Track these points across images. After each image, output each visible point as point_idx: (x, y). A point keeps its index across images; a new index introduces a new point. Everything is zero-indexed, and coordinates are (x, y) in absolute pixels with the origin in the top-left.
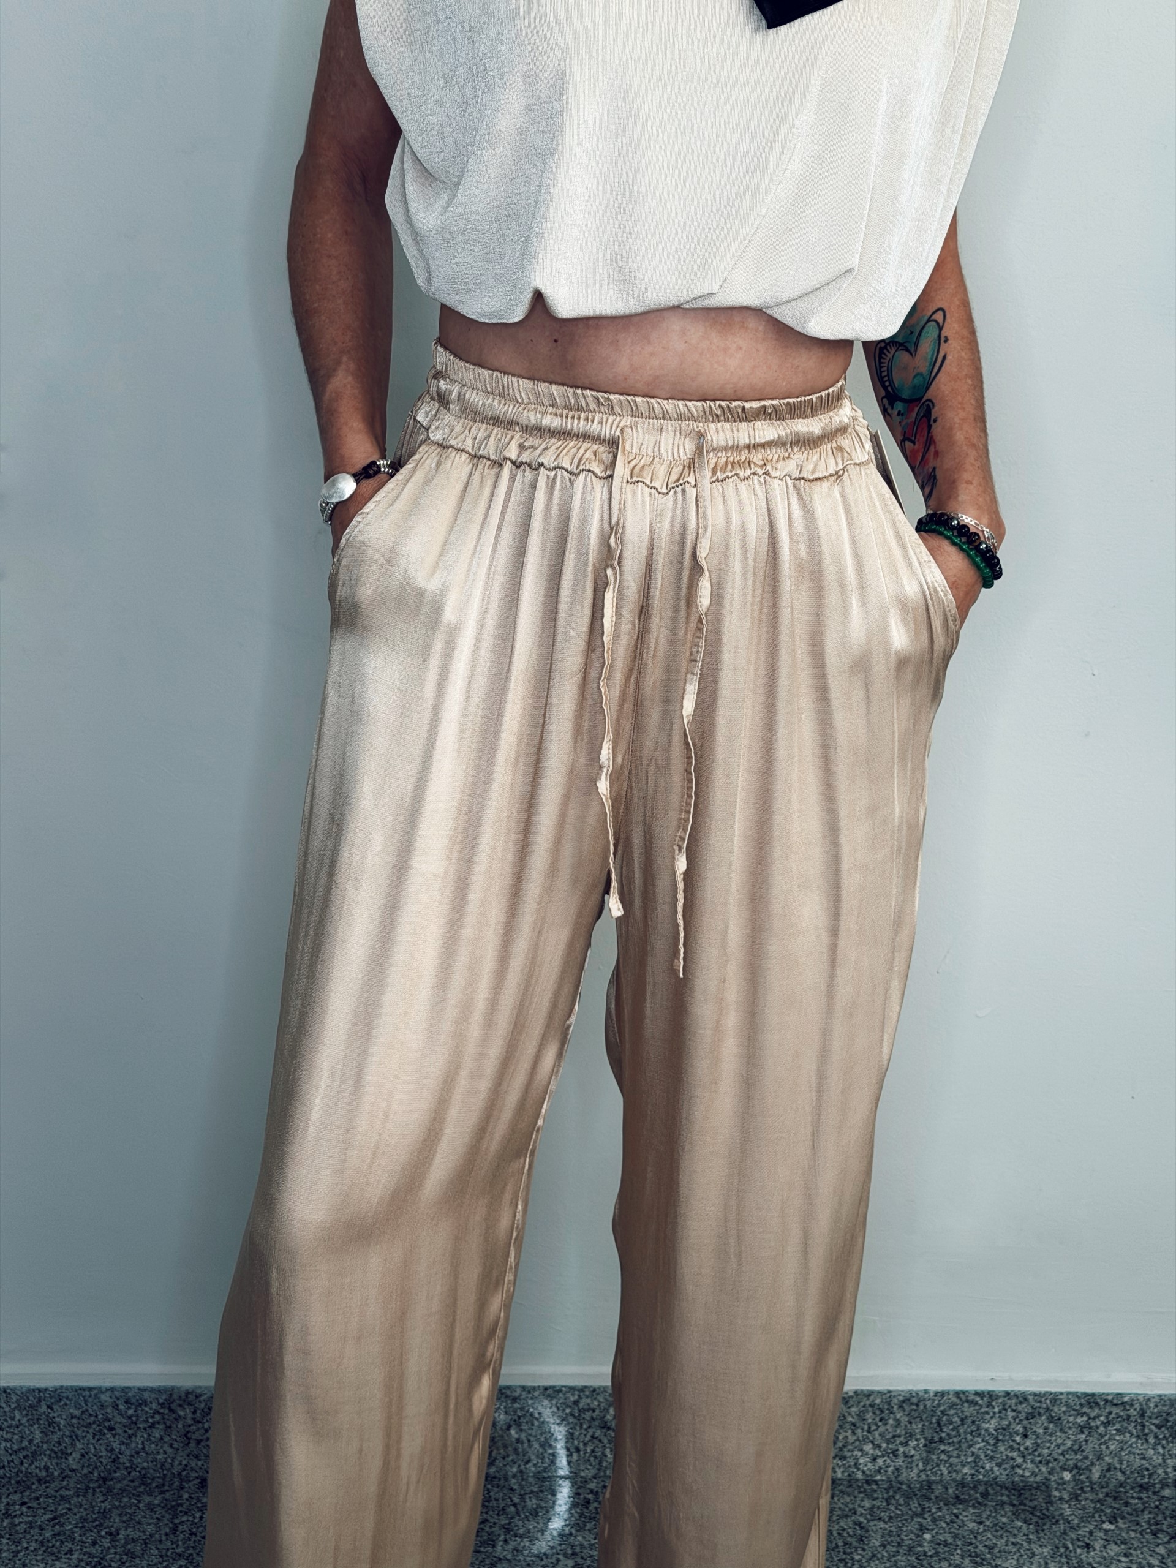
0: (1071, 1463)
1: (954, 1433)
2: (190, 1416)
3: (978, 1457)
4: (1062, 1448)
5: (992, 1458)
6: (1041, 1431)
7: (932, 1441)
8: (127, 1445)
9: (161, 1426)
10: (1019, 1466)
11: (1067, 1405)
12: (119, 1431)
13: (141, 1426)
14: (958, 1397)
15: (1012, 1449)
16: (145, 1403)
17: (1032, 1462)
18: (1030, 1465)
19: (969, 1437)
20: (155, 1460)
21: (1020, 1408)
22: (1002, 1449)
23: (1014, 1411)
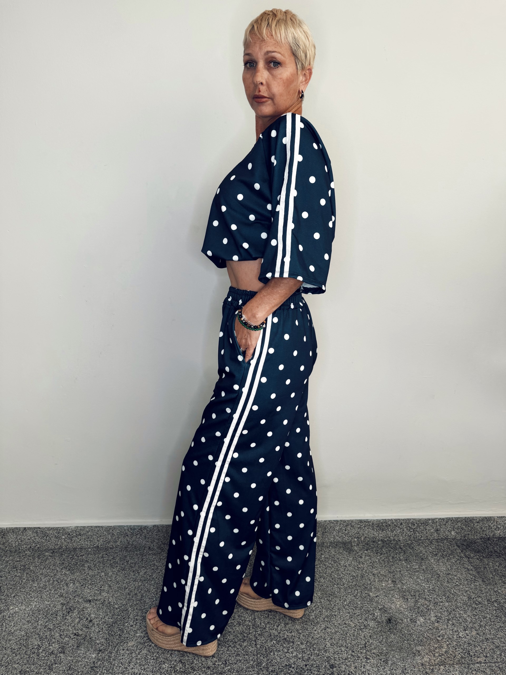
0: (356, 536)
1: (329, 530)
2: (146, 532)
3: (335, 536)
4: (354, 533)
5: (338, 536)
6: (349, 529)
7: (324, 533)
8: (131, 539)
9: (139, 535)
10: (344, 538)
11: (355, 522)
12: (129, 536)
13: (135, 535)
14: (330, 522)
15: (342, 533)
16: (135, 529)
17: (347, 536)
18: (347, 537)
19: (332, 531)
20: (138, 543)
21: (344, 524)
22: (340, 534)
23: (343, 524)
